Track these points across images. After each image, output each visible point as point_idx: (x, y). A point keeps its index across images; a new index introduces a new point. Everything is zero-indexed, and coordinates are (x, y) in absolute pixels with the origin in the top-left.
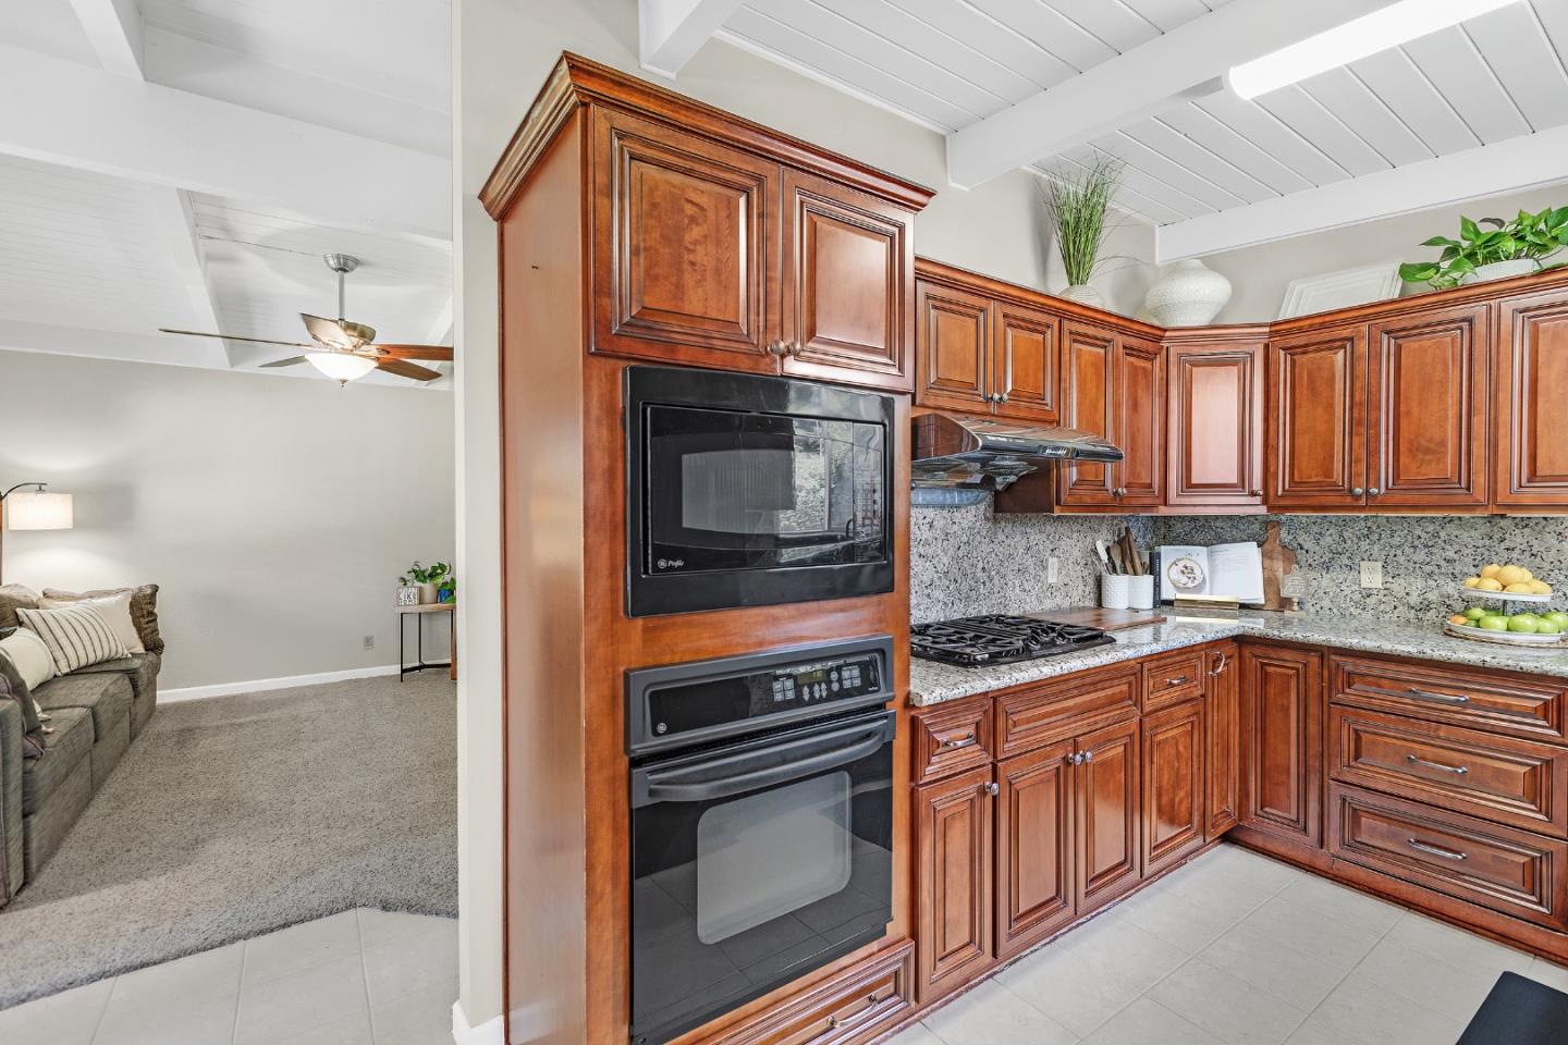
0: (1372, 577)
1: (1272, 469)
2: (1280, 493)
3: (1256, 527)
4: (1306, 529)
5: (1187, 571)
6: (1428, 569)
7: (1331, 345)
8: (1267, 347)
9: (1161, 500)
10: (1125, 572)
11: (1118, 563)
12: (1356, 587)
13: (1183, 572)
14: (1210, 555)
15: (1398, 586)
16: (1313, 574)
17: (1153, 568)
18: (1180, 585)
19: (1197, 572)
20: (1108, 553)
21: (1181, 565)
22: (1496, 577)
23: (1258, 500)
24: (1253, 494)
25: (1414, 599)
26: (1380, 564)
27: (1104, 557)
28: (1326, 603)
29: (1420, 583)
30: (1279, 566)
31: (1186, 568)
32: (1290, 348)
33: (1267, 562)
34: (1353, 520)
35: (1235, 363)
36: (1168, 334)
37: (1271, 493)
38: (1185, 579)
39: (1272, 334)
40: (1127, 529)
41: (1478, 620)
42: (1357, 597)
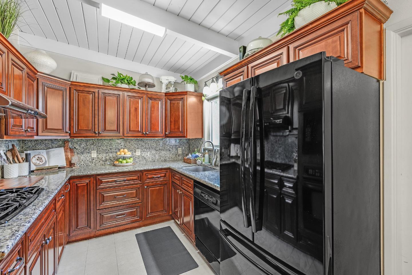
0: (94, 155)
1: (72, 125)
2: (74, 132)
3: (61, 143)
4: (77, 143)
5: (39, 159)
6: (106, 151)
7: (88, 92)
8: (70, 88)
9: (36, 134)
10: (14, 162)
11: (11, 159)
12: (90, 158)
13: (38, 159)
14: (48, 153)
15: (100, 156)
16: (79, 156)
17: (27, 159)
18: (37, 164)
19: (43, 159)
20: (6, 155)
21: (37, 157)
22: (123, 152)
23: (68, 134)
24: (67, 132)
25: (104, 159)
26: (96, 151)
27: (4, 157)
28: (83, 163)
29: (105, 155)
30: (69, 154)
31: (39, 158)
32: (77, 90)
33: (66, 153)
34: (89, 140)
35: (61, 90)
36: (38, 74)
37: (72, 132)
38: (38, 162)
39: (71, 84)
40: (13, 145)
41: (121, 162)
42: (91, 160)
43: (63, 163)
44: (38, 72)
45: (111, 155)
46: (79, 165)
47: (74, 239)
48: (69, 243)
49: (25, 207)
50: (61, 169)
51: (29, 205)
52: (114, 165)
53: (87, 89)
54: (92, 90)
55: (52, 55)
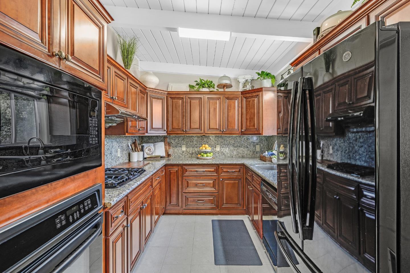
0: (184, 149)
1: (168, 125)
2: (170, 130)
3: (162, 138)
4: (172, 138)
5: (149, 150)
6: (193, 146)
7: (178, 98)
8: (167, 96)
9: (146, 132)
10: (136, 151)
11: (134, 149)
12: (181, 151)
13: (148, 150)
14: (154, 146)
15: (188, 150)
16: (174, 149)
17: (142, 150)
18: (148, 153)
19: (152, 150)
20: (131, 146)
21: (148, 148)
22: (204, 147)
23: (165, 132)
24: (165, 131)
25: (191, 152)
26: (185, 145)
27: (130, 147)
28: (176, 155)
29: (191, 149)
30: (167, 147)
31: (149, 149)
32: (172, 98)
33: (165, 146)
34: (181, 136)
35: (161, 99)
36: (148, 89)
37: (168, 130)
38: (149, 152)
39: (168, 94)
40: (135, 140)
41: (202, 155)
42: (181, 153)
43: (163, 154)
44: (147, 88)
45: (196, 149)
46: (174, 156)
47: (169, 212)
48: (164, 214)
49: (131, 180)
50: (162, 158)
51: (133, 179)
52: (198, 158)
53: (178, 96)
54: (182, 97)
55: (156, 74)
